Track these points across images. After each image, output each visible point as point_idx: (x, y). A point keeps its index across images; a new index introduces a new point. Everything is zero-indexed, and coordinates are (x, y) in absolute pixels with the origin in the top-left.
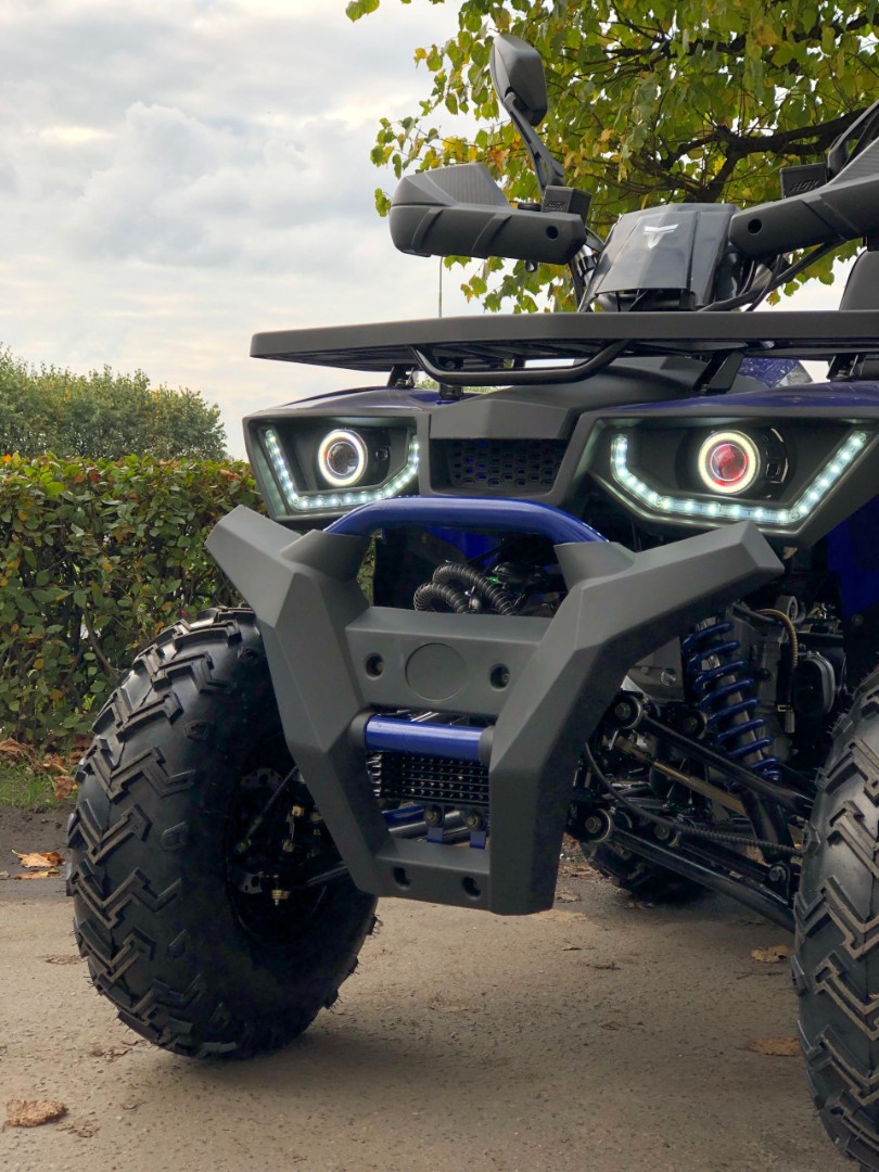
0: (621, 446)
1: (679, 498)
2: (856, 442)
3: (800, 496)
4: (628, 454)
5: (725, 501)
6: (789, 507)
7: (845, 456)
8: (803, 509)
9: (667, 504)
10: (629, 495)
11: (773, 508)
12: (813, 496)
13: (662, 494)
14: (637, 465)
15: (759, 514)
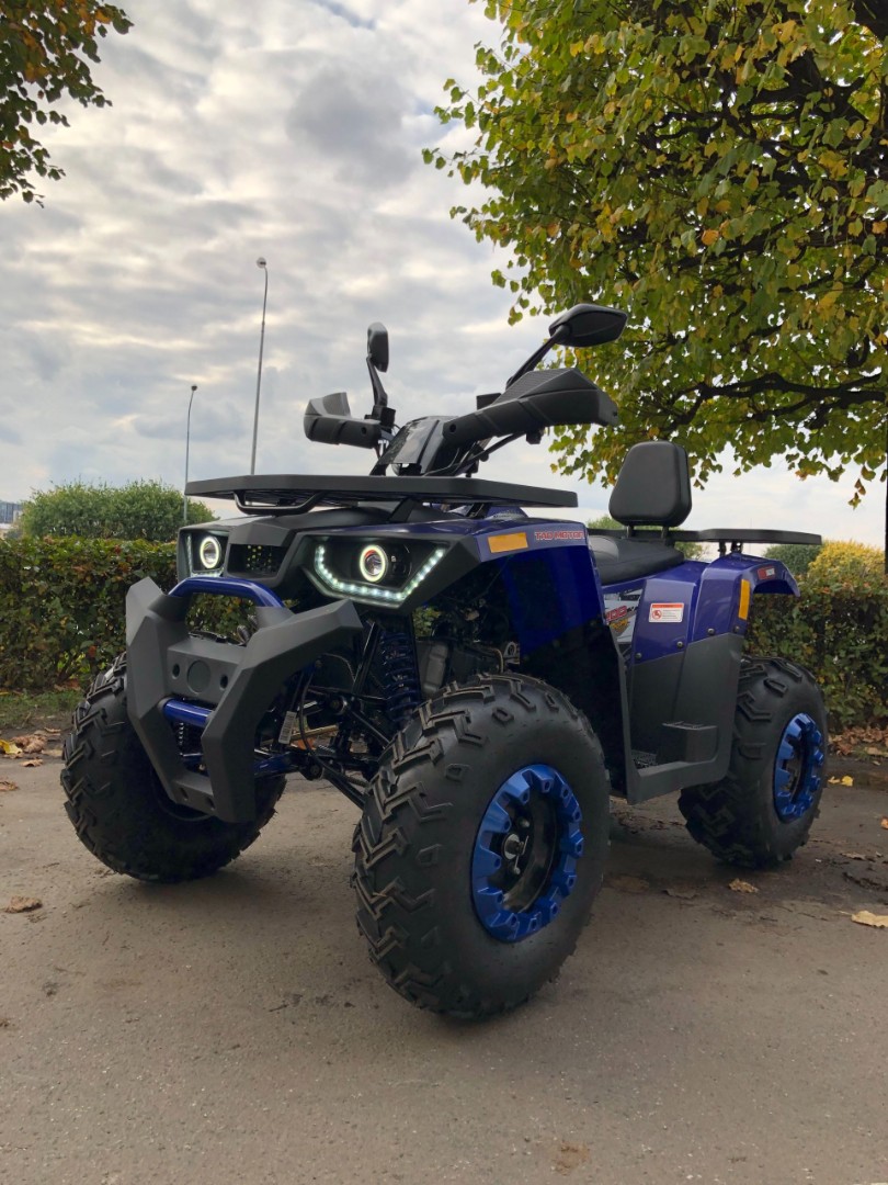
0: (322, 551)
1: (348, 583)
2: (440, 554)
3: (409, 585)
4: (324, 555)
5: (371, 586)
6: (402, 591)
7: (433, 562)
8: (409, 592)
9: (342, 586)
10: (322, 581)
11: (394, 592)
12: (415, 585)
13: (340, 581)
14: (328, 564)
15: (387, 594)
